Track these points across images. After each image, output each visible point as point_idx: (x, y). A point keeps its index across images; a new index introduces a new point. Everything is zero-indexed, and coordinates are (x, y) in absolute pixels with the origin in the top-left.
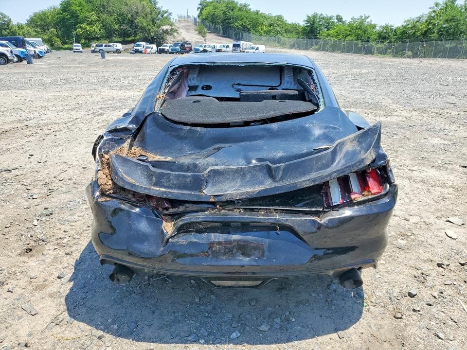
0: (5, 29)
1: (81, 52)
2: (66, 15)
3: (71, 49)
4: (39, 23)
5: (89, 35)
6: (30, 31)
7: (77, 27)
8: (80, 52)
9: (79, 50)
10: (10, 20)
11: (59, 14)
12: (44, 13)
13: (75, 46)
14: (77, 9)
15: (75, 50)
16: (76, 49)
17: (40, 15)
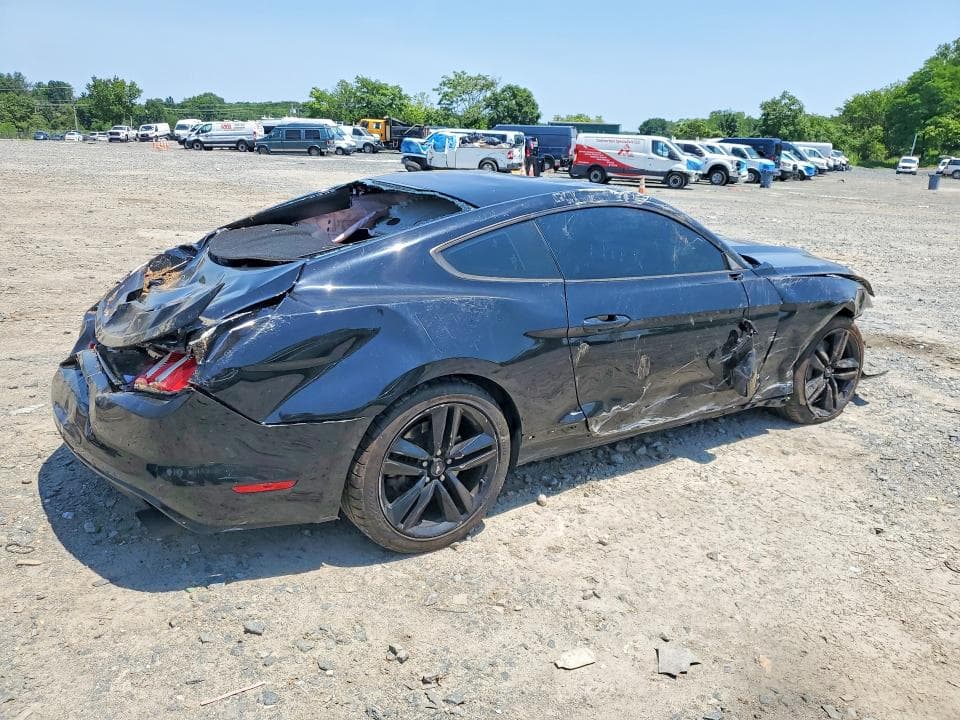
0: (786, 125)
1: (914, 173)
2: (916, 99)
3: (895, 166)
4: (858, 114)
5: (949, 140)
6: (832, 130)
7: (927, 122)
8: (910, 173)
9: (908, 170)
10: (801, 110)
11: (899, 97)
12: (875, 95)
13: (905, 161)
14: (942, 85)
15: (901, 170)
16: (904, 167)
17: (865, 100)
